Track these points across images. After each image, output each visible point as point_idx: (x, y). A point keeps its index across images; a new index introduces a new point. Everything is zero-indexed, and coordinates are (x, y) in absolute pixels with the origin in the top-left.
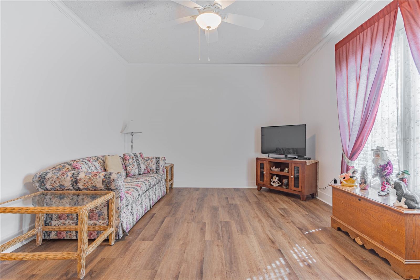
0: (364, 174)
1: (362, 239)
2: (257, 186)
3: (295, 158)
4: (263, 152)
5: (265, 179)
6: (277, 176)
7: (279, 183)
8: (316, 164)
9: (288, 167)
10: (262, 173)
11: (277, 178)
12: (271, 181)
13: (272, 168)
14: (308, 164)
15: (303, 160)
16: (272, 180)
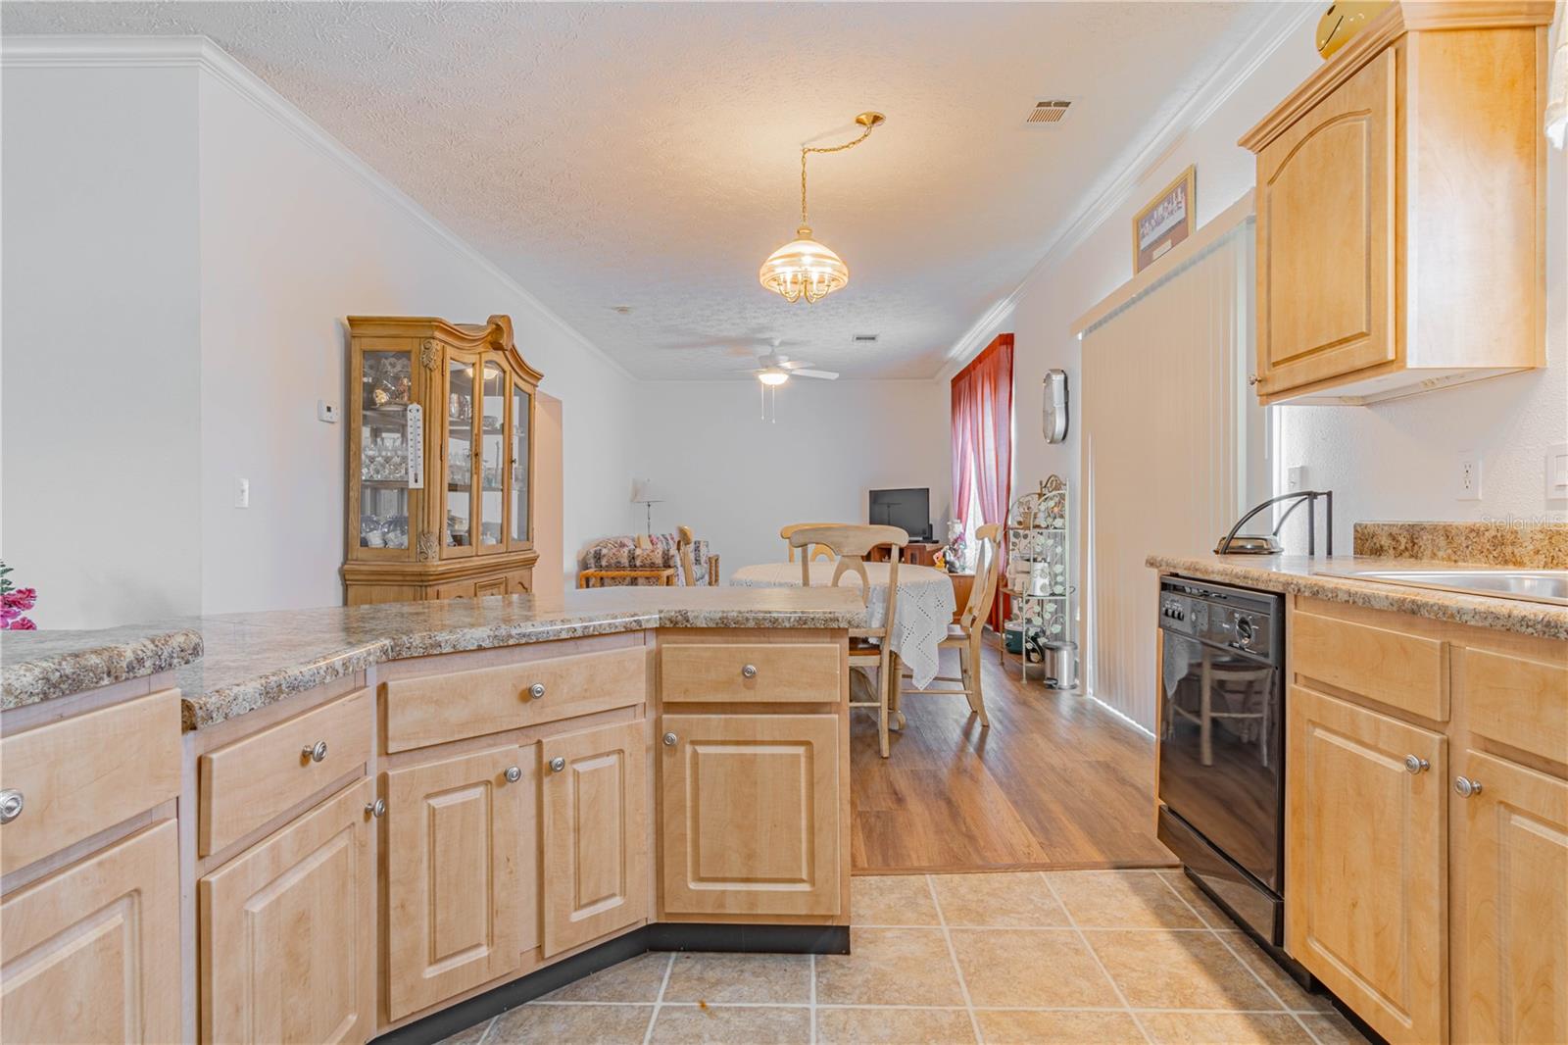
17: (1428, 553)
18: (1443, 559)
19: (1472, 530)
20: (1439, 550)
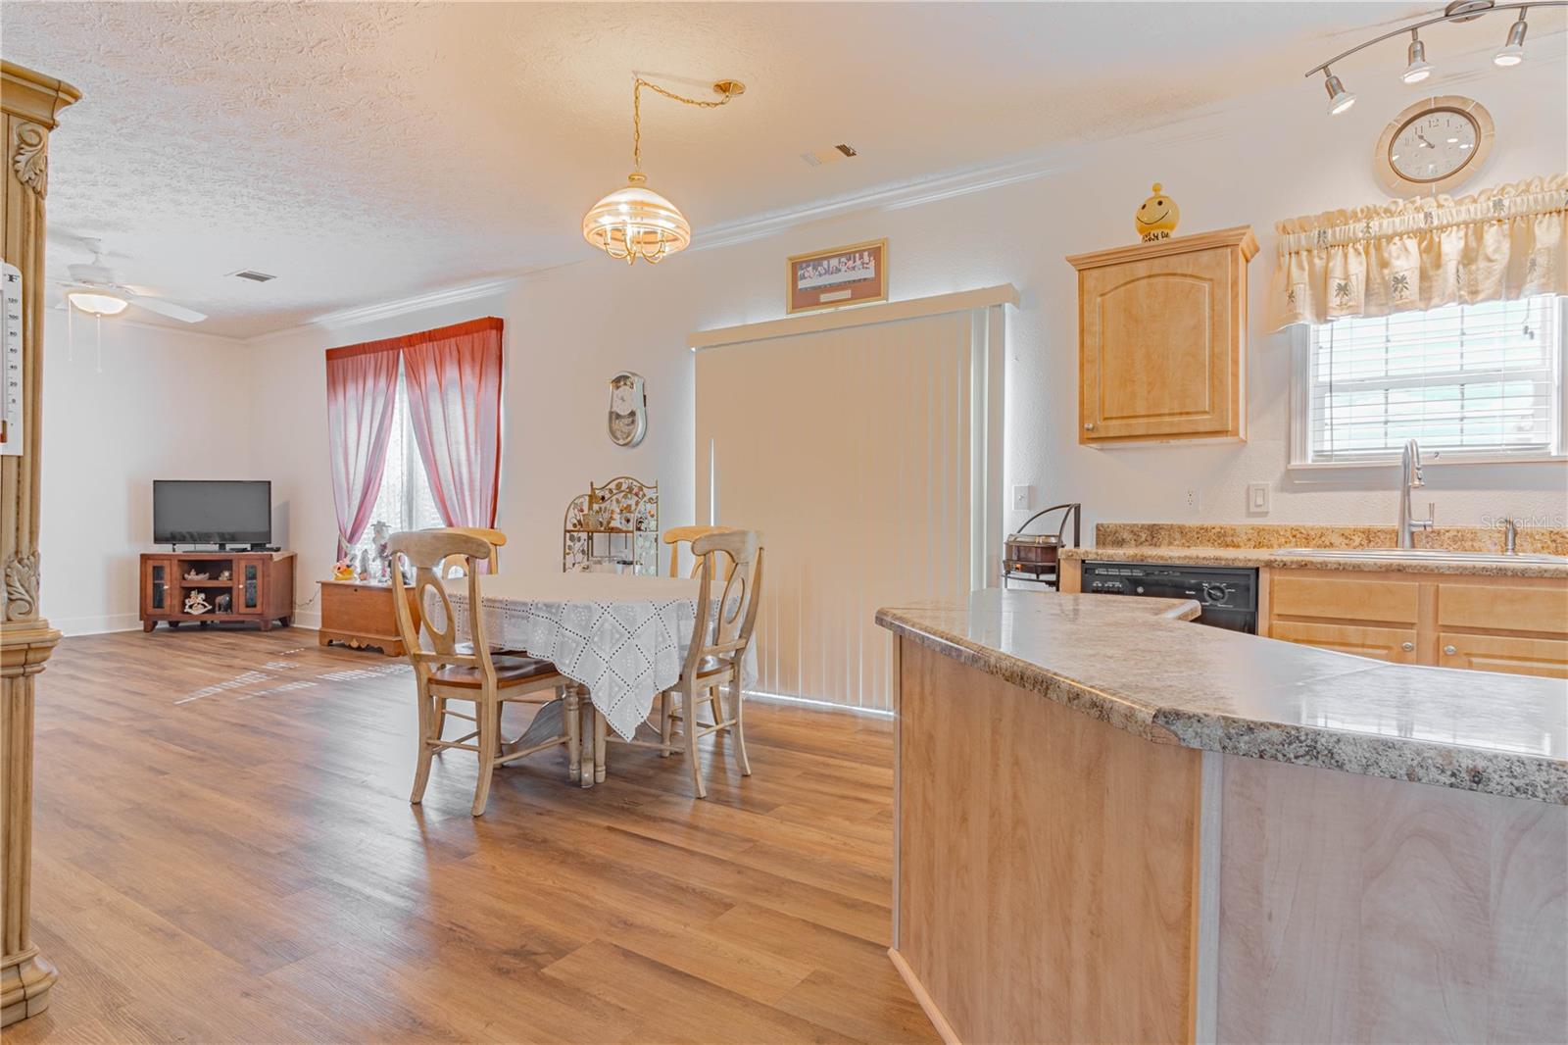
0: (364, 560)
1: (358, 638)
2: (142, 622)
3: (245, 550)
4: (158, 540)
5: (167, 602)
6: (200, 590)
7: (205, 607)
8: (291, 560)
9: (230, 569)
10: (158, 588)
11: (203, 596)
12: (184, 605)
13: (186, 576)
14: (276, 560)
15: (265, 553)
16: (188, 602)
17: (1166, 542)
18: (1178, 546)
19: (1202, 529)
20: (1175, 540)
